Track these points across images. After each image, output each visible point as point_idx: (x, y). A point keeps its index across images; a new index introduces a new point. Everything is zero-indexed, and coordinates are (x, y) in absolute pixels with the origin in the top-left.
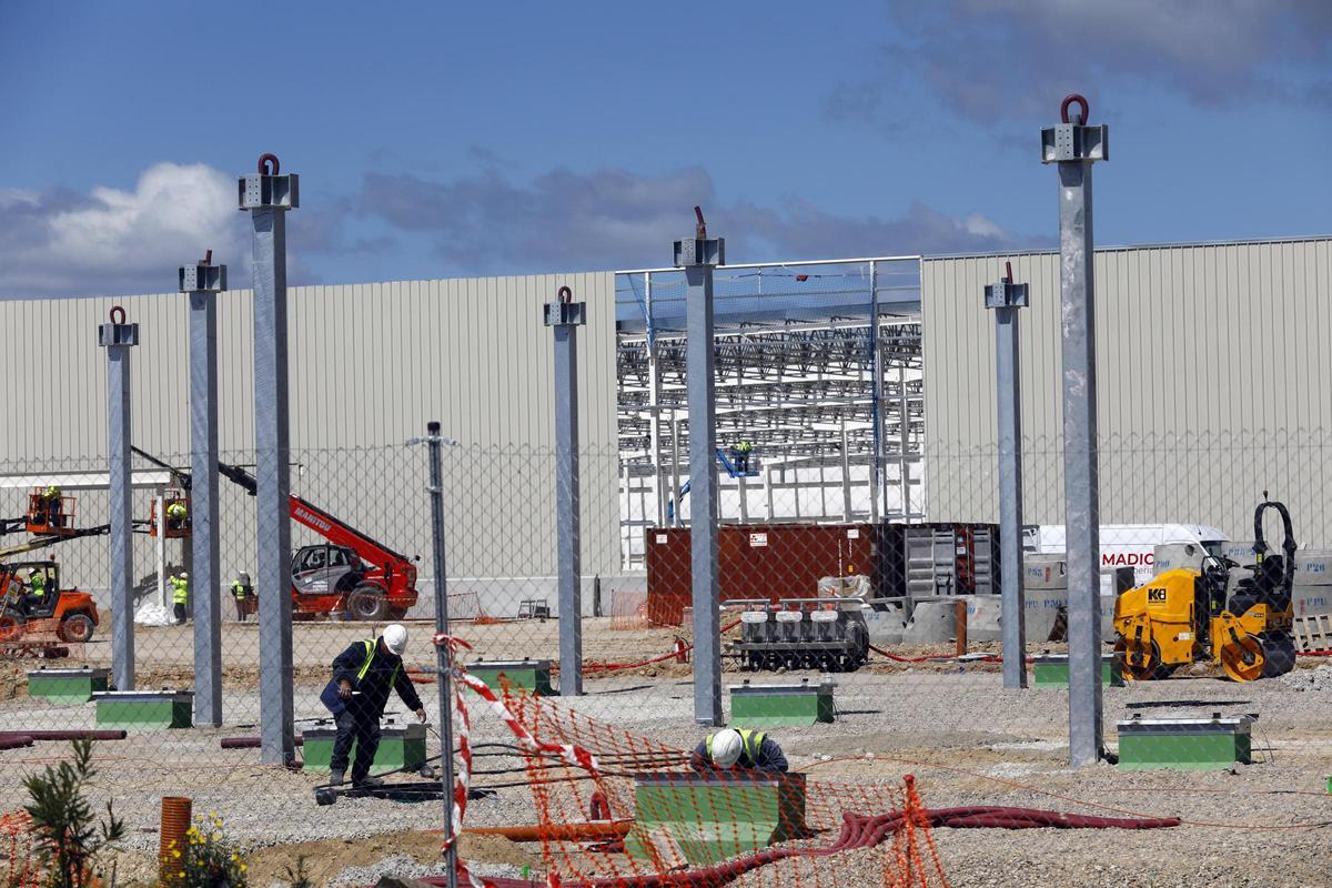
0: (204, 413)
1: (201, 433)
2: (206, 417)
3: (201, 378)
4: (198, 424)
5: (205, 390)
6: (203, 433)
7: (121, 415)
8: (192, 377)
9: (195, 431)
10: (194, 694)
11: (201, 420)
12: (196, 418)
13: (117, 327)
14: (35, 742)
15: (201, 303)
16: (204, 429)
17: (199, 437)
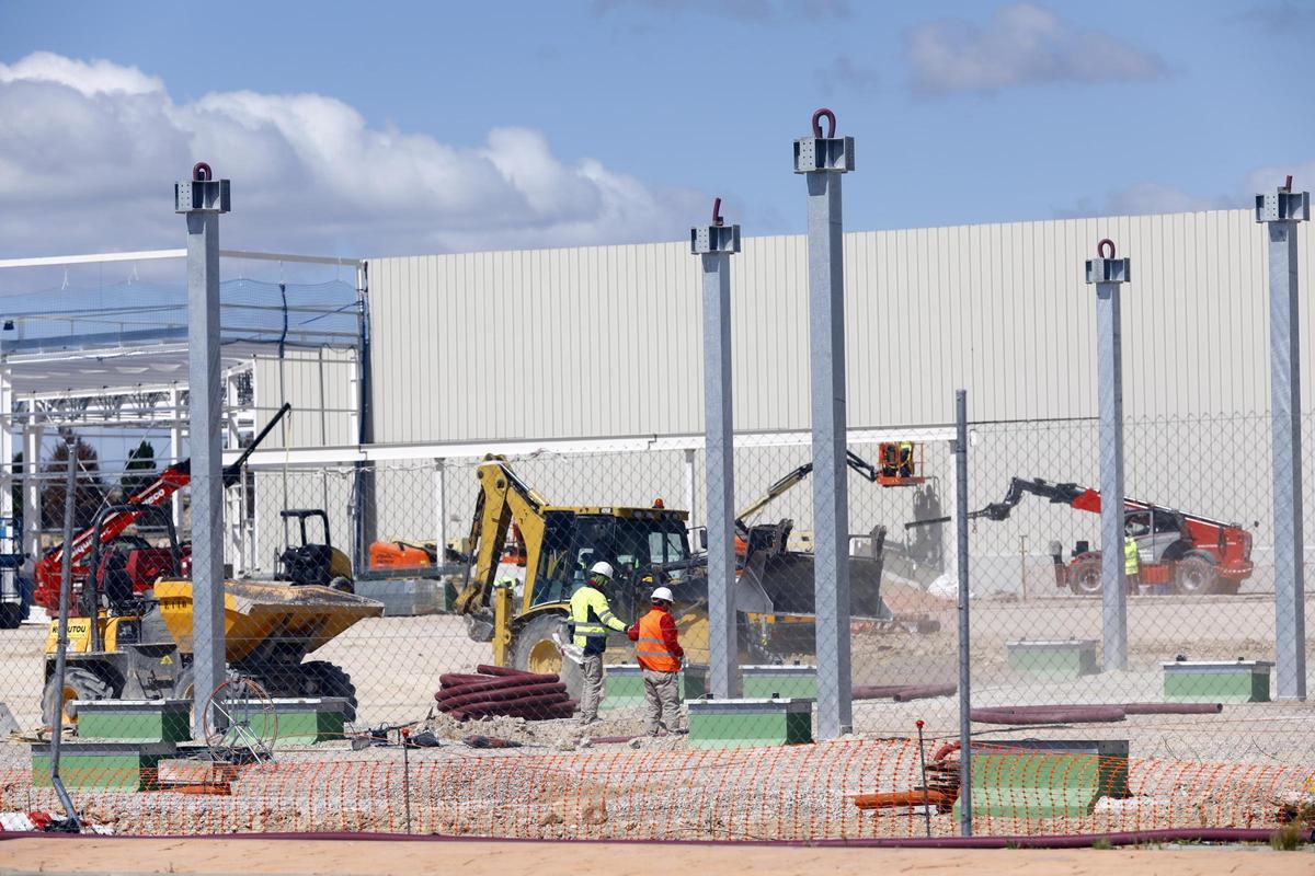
0: (1286, 355)
1: (1283, 377)
2: (1288, 360)
3: (1282, 315)
4: (1279, 367)
5: (1286, 329)
6: (1285, 378)
7: (1112, 359)
8: (1272, 316)
9: (1275, 374)
10: (1273, 664)
11: (1282, 362)
12: (1276, 361)
13: (1106, 262)
14: (1127, 716)
15: (1282, 233)
16: (1286, 374)
17: (1281, 381)
